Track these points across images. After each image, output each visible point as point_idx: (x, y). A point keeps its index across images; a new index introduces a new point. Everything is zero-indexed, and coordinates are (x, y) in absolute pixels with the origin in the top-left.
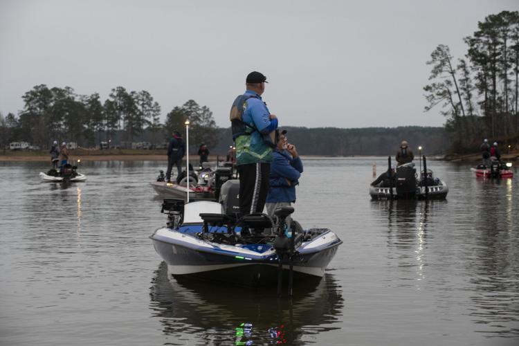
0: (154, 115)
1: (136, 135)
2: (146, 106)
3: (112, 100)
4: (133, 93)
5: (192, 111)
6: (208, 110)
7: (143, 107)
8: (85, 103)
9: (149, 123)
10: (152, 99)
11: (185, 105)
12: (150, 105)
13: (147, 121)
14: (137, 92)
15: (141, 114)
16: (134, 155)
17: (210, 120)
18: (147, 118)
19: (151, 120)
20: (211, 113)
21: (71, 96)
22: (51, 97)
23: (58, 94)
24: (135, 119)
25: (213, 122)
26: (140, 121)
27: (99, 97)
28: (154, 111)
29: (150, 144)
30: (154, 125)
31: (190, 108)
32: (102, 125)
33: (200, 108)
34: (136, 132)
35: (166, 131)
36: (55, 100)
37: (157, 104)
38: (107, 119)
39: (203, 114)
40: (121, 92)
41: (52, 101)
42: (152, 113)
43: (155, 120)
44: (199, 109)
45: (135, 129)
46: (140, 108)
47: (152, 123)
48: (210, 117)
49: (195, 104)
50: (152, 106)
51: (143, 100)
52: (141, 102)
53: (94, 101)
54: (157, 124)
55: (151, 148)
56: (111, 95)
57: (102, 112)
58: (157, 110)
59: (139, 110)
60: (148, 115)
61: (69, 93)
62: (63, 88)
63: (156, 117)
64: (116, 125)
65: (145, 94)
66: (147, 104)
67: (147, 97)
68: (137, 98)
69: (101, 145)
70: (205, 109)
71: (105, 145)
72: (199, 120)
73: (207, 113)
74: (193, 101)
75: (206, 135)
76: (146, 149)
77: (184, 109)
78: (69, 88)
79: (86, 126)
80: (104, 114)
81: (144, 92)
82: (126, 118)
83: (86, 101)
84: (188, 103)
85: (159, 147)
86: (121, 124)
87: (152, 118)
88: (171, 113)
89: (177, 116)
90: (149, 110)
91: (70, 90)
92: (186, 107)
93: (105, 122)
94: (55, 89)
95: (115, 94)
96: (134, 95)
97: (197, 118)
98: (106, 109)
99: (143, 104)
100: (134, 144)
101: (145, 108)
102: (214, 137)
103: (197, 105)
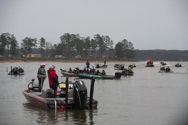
0: (111, 45)
1: (103, 53)
2: (107, 41)
3: (94, 39)
4: (102, 36)
5: (125, 44)
6: (131, 43)
7: (106, 42)
8: (84, 40)
9: (109, 48)
10: (110, 39)
11: (122, 41)
12: (109, 41)
13: (108, 48)
14: (104, 36)
15: (106, 44)
16: (102, 60)
17: (132, 47)
18: (108, 46)
19: (110, 47)
20: (132, 44)
21: (79, 37)
22: (71, 38)
23: (73, 37)
24: (103, 47)
25: (133, 48)
26: (105, 47)
27: (90, 38)
28: (111, 44)
29: (109, 56)
31: (124, 42)
32: (90, 49)
33: (128, 42)
34: (103, 51)
35: (115, 51)
36: (72, 39)
37: (112, 41)
38: (92, 46)
39: (129, 45)
40: (98, 36)
41: (71, 39)
42: (110, 44)
43: (111, 47)
44: (128, 43)
46: (105, 42)
47: (110, 48)
48: (132, 46)
49: (126, 41)
50: (110, 41)
51: (106, 39)
52: (106, 40)
53: (87, 39)
54: (112, 48)
55: (109, 58)
56: (94, 37)
57: (90, 44)
58: (112, 43)
59: (105, 43)
60: (108, 45)
61: (78, 36)
62: (76, 34)
63: (112, 46)
64: (95, 49)
65: (108, 37)
66: (108, 41)
67: (108, 38)
68: (104, 38)
69: (90, 56)
70: (130, 43)
71: (92, 57)
72: (128, 47)
73: (131, 44)
74: (126, 40)
75: (130, 53)
76: (107, 58)
77: (122, 43)
78: (78, 34)
79: (84, 49)
80: (91, 45)
81: (107, 36)
82: (99, 46)
83: (84, 39)
84: (123, 40)
85: (112, 57)
86: (98, 48)
87: (110, 46)
88: (117, 44)
89: (119, 45)
90: (108, 43)
91: (79, 35)
92: (122, 42)
94: (72, 35)
95: (96, 37)
96: (103, 37)
97: (127, 46)
98: (91, 43)
99: (106, 41)
100: (103, 56)
101: (107, 42)
102: (134, 54)
103: (127, 41)
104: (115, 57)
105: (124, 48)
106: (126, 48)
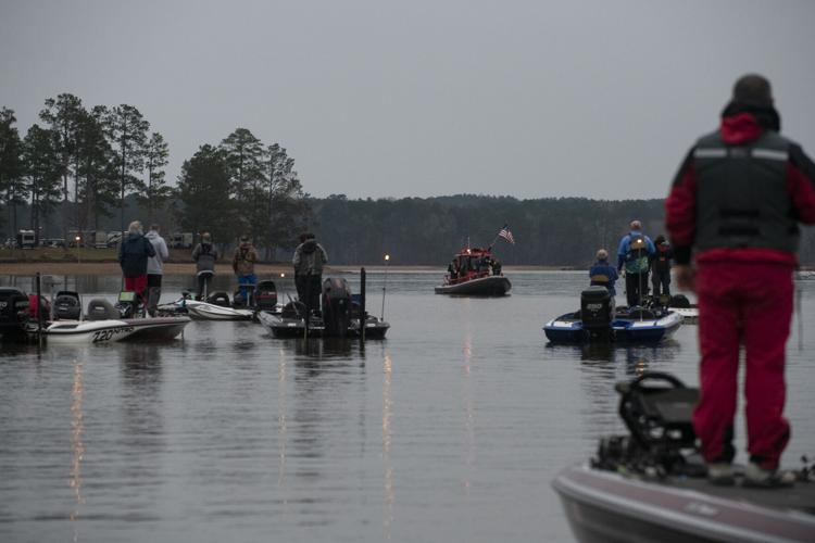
0: (151, 166)
1: (106, 213)
2: (130, 142)
3: (45, 126)
4: (99, 109)
5: (243, 157)
6: (283, 154)
7: (124, 145)
9: (140, 184)
10: (145, 126)
11: (226, 141)
12: (140, 141)
13: (135, 180)
14: (109, 108)
15: (120, 162)
16: (101, 262)
17: (288, 177)
18: (132, 173)
19: (144, 176)
20: (290, 162)
24: (102, 175)
25: (295, 184)
26: (116, 179)
27: (14, 119)
28: (152, 156)
30: (150, 191)
31: (240, 149)
32: (19, 187)
33: (264, 148)
34: (107, 206)
35: (181, 206)
37: (157, 138)
38: (34, 173)
39: (271, 163)
40: (70, 106)
42: (146, 159)
43: (153, 176)
44: (262, 153)
45: (102, 200)
46: (116, 146)
47: (147, 184)
48: (288, 171)
49: (252, 140)
50: (147, 142)
51: (124, 128)
52: (119, 134)
54: (159, 187)
56: (45, 116)
57: (21, 157)
58: (160, 152)
59: (114, 153)
60: (136, 165)
63: (157, 170)
64: (56, 188)
65: (130, 112)
66: (135, 138)
67: (134, 121)
68: (109, 122)
69: (19, 237)
70: (277, 152)
71: (27, 237)
72: (262, 177)
73: (280, 161)
74: (247, 132)
75: (278, 215)
77: (224, 152)
80: (24, 162)
81: (127, 108)
82: (80, 173)
84: (233, 135)
86: (70, 187)
87: (147, 171)
88: (192, 160)
89: (206, 167)
90: (137, 153)
92: (228, 147)
93: (28, 181)
95: (54, 111)
96: (103, 115)
97: (256, 174)
98: (30, 150)
99: (125, 137)
100: (100, 235)
101: (129, 147)
102: (299, 219)
103: (256, 140)
104: (177, 239)
105: (239, 187)
106: (249, 186)
